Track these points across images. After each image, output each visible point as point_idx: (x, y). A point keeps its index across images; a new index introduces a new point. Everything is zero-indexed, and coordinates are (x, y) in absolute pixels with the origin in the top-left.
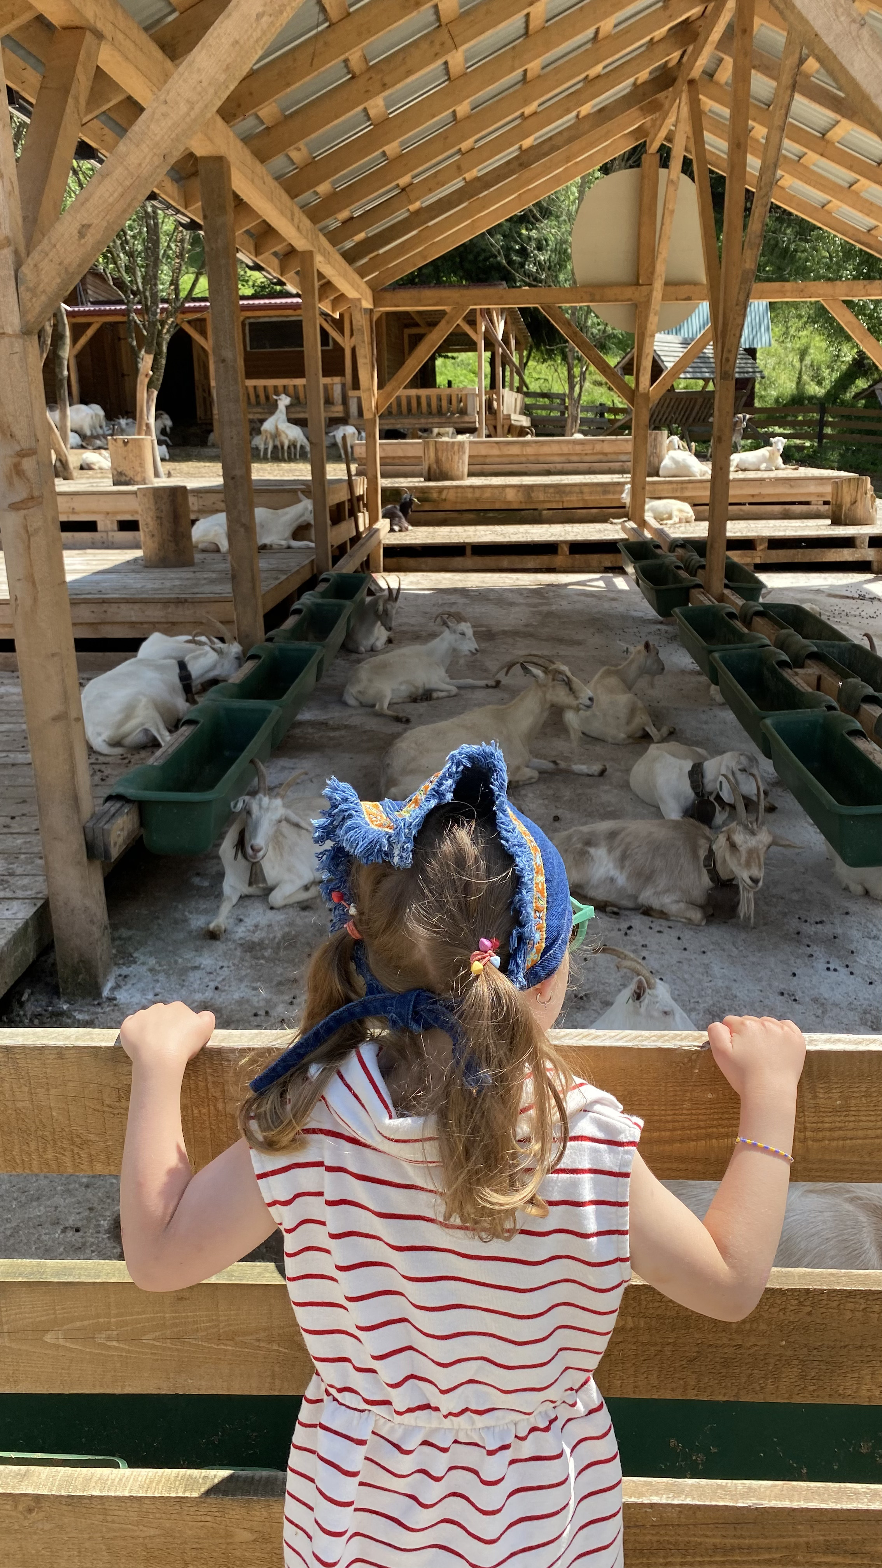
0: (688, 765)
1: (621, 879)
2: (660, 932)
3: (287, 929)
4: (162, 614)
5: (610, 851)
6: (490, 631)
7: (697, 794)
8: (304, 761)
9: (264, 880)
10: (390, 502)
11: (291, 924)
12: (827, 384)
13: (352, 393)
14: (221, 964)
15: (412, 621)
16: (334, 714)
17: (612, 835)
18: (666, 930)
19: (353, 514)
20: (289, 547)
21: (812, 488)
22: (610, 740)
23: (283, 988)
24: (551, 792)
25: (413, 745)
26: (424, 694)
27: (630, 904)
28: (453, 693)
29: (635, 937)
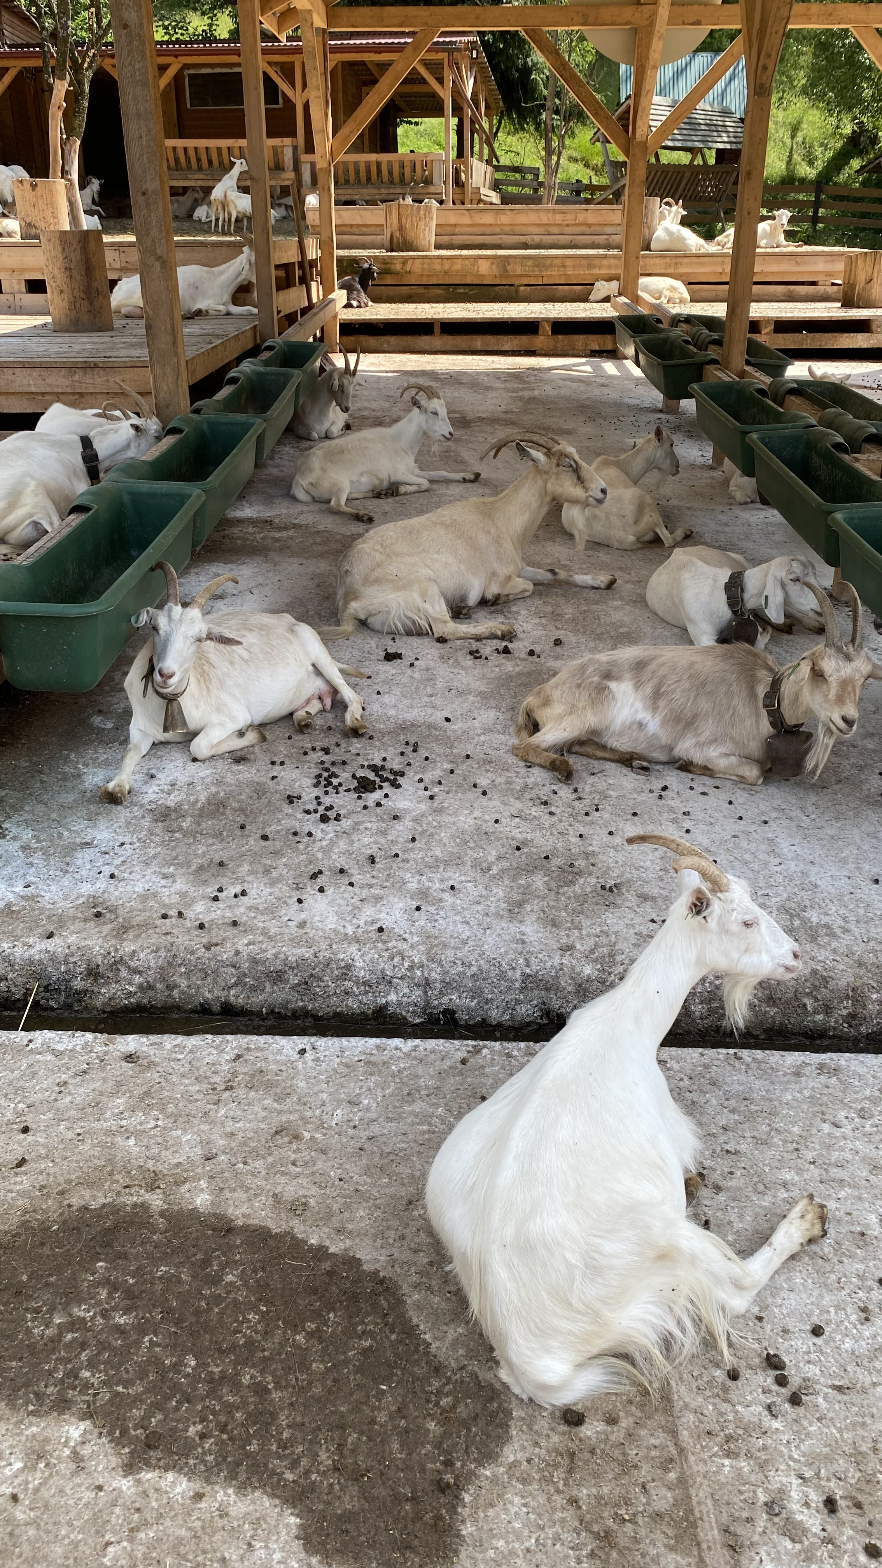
0: (724, 575)
1: (653, 724)
2: (704, 794)
3: (214, 789)
4: (67, 382)
5: (638, 686)
6: (464, 418)
7: (734, 612)
8: (243, 567)
9: (184, 723)
10: (347, 274)
11: (219, 783)
12: (820, 165)
13: (305, 158)
14: (121, 839)
15: (374, 405)
16: (280, 511)
17: (639, 666)
18: (712, 791)
19: (304, 281)
20: (228, 314)
21: (821, 266)
22: (616, 545)
23: (204, 876)
24: (549, 609)
25: (379, 547)
26: (389, 489)
27: (663, 758)
28: (424, 488)
29: (672, 801)
